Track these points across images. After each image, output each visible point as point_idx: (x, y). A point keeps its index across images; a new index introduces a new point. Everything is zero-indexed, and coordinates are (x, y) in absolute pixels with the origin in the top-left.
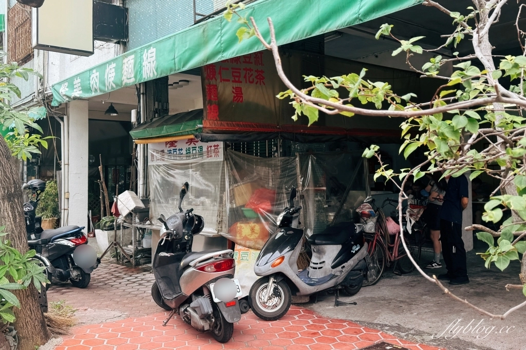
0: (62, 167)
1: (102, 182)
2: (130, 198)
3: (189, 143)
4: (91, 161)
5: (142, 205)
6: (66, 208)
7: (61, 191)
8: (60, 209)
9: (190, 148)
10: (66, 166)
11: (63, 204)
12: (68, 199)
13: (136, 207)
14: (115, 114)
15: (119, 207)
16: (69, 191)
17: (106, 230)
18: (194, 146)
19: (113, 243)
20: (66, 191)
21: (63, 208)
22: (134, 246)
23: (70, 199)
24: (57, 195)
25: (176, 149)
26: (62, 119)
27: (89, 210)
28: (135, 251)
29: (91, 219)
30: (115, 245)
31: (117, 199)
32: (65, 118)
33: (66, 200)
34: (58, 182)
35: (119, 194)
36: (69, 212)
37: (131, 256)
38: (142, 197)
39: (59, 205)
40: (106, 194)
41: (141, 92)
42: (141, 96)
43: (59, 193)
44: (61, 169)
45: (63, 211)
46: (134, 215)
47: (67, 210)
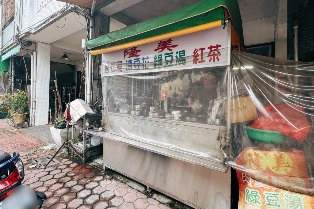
0: (32, 82)
1: (57, 92)
2: (81, 105)
3: (161, 50)
4: (51, 80)
5: (91, 112)
6: (33, 107)
7: (30, 97)
8: (29, 108)
9: (161, 55)
10: (34, 82)
11: (32, 105)
12: (35, 102)
13: (87, 113)
14: (67, 59)
15: (71, 112)
16: (36, 97)
17: (59, 128)
18: (170, 52)
19: (65, 143)
20: (34, 97)
21: (31, 107)
22: (85, 146)
23: (36, 102)
24: (27, 99)
25: (139, 59)
26: (33, 54)
27: (49, 108)
28: (85, 150)
29: (50, 114)
30: (67, 144)
31: (69, 106)
32: (34, 53)
33: (34, 103)
34: (28, 92)
35: (71, 101)
36: (36, 110)
37: (81, 155)
38: (90, 104)
39: (29, 105)
40: (60, 101)
41: (91, 26)
42: (91, 29)
43: (29, 98)
44: (31, 84)
45: (31, 109)
46: (84, 119)
47: (34, 108)
